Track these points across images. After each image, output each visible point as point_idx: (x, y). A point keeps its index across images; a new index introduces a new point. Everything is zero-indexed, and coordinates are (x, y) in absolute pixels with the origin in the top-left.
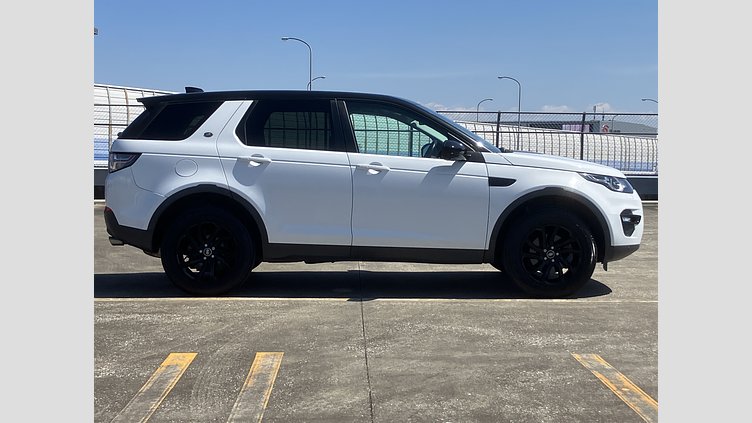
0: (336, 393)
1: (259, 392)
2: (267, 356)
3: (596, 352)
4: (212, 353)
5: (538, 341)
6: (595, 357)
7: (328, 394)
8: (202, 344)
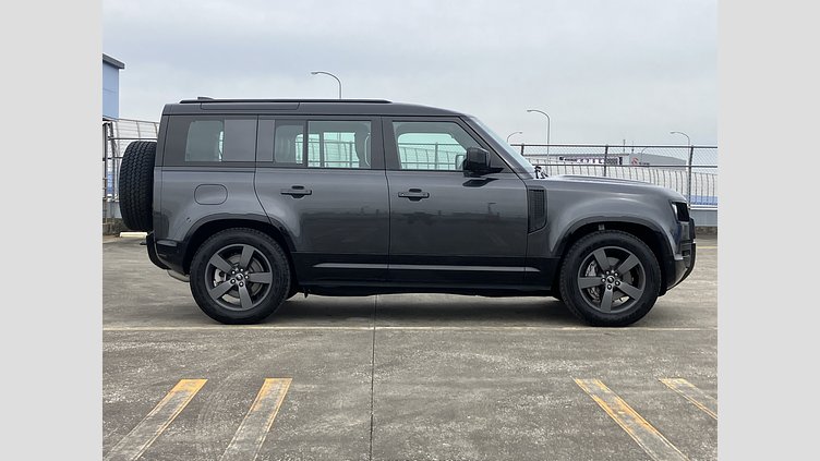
0: (338, 416)
1: (265, 416)
2: (276, 383)
3: (598, 378)
4: (222, 379)
5: (541, 367)
6: (596, 382)
7: (331, 417)
8: (213, 371)
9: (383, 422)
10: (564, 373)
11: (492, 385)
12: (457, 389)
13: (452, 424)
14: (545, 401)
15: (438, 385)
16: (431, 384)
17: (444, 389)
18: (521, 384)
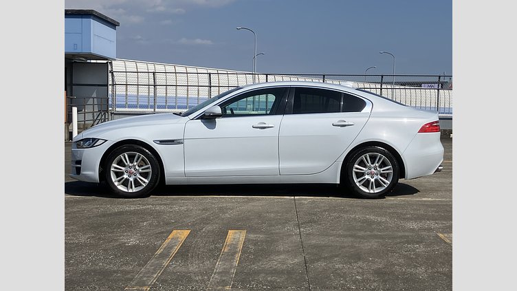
0: (282, 257)
1: (233, 255)
2: (236, 233)
4: (200, 230)
5: (413, 225)
7: (277, 257)
8: (193, 225)
9: (313, 262)
10: (429, 229)
11: (381, 237)
12: (359, 240)
13: (360, 263)
14: (421, 249)
15: (345, 236)
16: (340, 236)
17: (350, 239)
18: (401, 237)
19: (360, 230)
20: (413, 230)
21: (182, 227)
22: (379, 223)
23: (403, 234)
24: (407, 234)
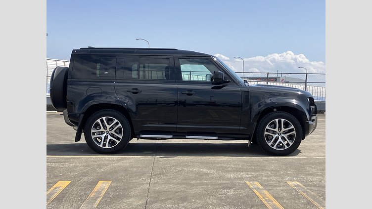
0: (131, 200)
1: (95, 200)
3: (257, 181)
4: (78, 181)
6: (256, 183)
7: (127, 200)
8: (75, 177)
9: (152, 203)
10: (241, 179)
12: (190, 187)
14: (231, 193)
18: (220, 184)
19: (193, 180)
20: (230, 179)
21: (65, 179)
22: (208, 174)
23: (222, 182)
24: (224, 182)
